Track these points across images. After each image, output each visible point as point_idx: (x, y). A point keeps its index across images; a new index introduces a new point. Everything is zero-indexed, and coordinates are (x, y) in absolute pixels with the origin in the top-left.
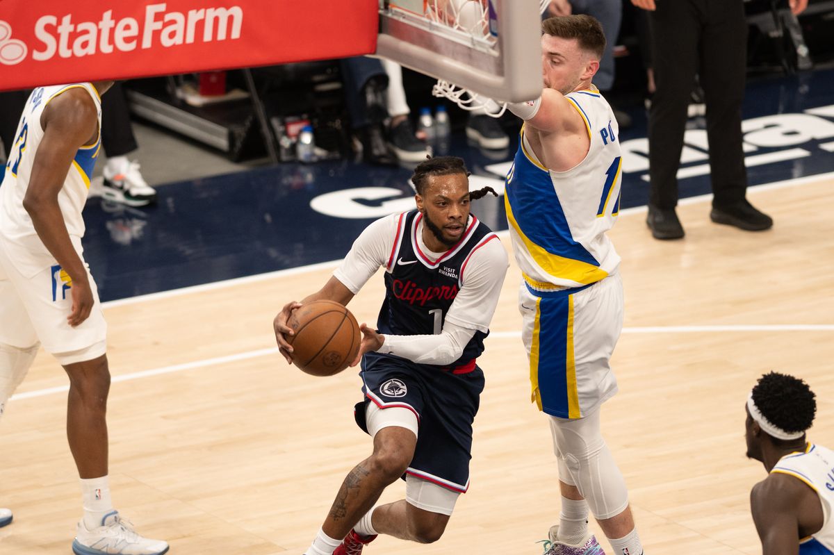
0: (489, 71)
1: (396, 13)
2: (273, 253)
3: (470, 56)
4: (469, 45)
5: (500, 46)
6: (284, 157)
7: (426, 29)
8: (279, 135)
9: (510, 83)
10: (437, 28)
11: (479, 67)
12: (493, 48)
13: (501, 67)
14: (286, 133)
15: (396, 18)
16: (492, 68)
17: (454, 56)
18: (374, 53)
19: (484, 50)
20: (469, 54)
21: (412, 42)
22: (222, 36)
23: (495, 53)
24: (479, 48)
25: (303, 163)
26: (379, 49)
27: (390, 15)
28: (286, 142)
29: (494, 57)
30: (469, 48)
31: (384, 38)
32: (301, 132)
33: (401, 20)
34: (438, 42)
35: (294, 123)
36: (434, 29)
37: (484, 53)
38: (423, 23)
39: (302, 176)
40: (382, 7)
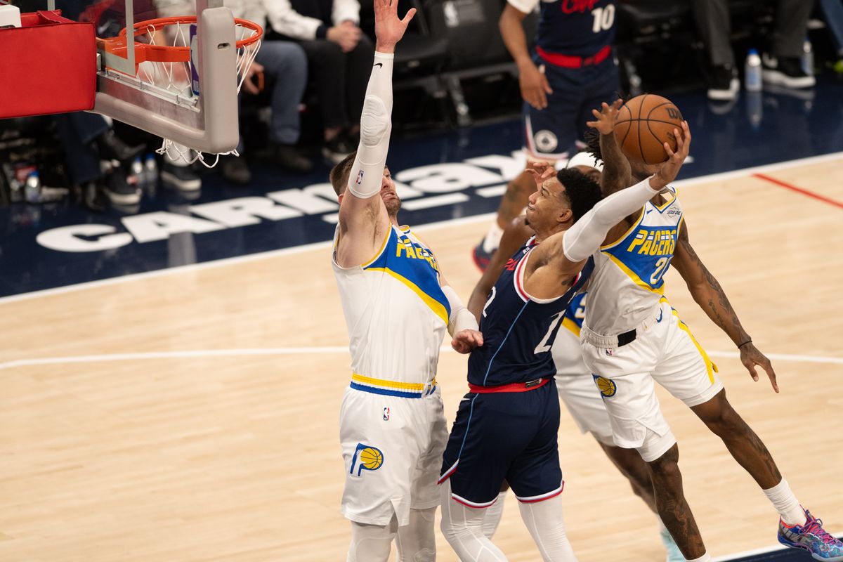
0: (192, 126)
1: (112, 74)
3: (175, 112)
4: (175, 102)
5: (201, 103)
6: (15, 198)
7: (138, 89)
8: (9, 179)
9: (209, 135)
10: (147, 88)
11: (183, 122)
12: (195, 105)
13: (201, 122)
14: (15, 177)
15: (111, 78)
16: (195, 123)
17: (161, 112)
18: (93, 109)
19: (188, 107)
20: (174, 110)
21: (126, 100)
23: (197, 110)
24: (183, 105)
25: (29, 203)
26: (97, 105)
27: (106, 76)
28: (15, 185)
29: (196, 113)
30: (175, 105)
31: (101, 96)
32: (28, 177)
33: (116, 80)
34: (147, 99)
35: (23, 168)
36: (144, 89)
37: (187, 110)
38: (135, 83)
39: (30, 214)
40: (100, 69)
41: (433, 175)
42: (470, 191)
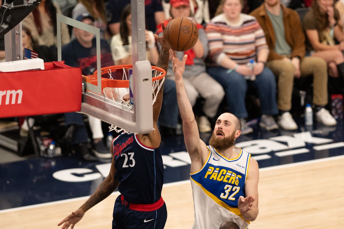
0: (130, 120)
1: (90, 94)
2: (37, 196)
3: (121, 113)
4: (121, 108)
5: (134, 109)
6: (42, 154)
7: (103, 101)
8: (40, 145)
9: (138, 125)
10: (107, 101)
11: (125, 118)
12: (131, 110)
13: (134, 118)
14: (43, 144)
15: (89, 96)
16: (131, 118)
17: (114, 113)
18: (80, 111)
19: (128, 111)
20: (121, 112)
21: (97, 106)
22: (13, 102)
23: (132, 112)
24: (125, 110)
25: (51, 158)
26: (82, 110)
27: (87, 94)
28: (43, 148)
29: (132, 114)
30: (121, 110)
31: (84, 105)
32: (49, 144)
33: (92, 97)
34: (108, 106)
35: (46, 140)
36: (106, 101)
37: (128, 112)
38: (101, 98)
39: (50, 163)
40: (84, 91)
41: (253, 145)
42: (272, 153)
